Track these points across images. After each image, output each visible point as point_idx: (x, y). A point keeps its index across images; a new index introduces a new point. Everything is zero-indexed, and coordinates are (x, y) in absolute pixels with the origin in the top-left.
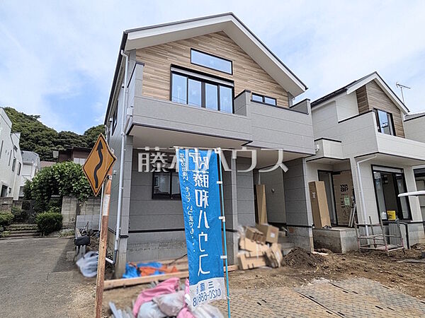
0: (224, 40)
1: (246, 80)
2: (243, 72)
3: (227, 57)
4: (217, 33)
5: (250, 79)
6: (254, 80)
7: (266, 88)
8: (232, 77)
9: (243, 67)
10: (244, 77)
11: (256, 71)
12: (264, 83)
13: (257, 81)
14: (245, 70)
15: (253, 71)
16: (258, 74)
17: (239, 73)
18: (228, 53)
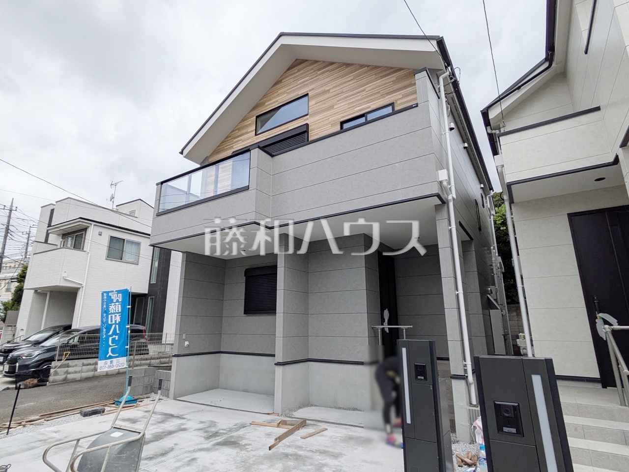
2: (328, 96)
3: (301, 92)
5: (338, 101)
6: (346, 98)
7: (371, 95)
8: (307, 119)
9: (327, 89)
10: (328, 104)
11: (352, 78)
12: (367, 90)
13: (353, 95)
14: (331, 91)
15: (345, 83)
16: (355, 81)
17: (319, 104)
18: (303, 85)
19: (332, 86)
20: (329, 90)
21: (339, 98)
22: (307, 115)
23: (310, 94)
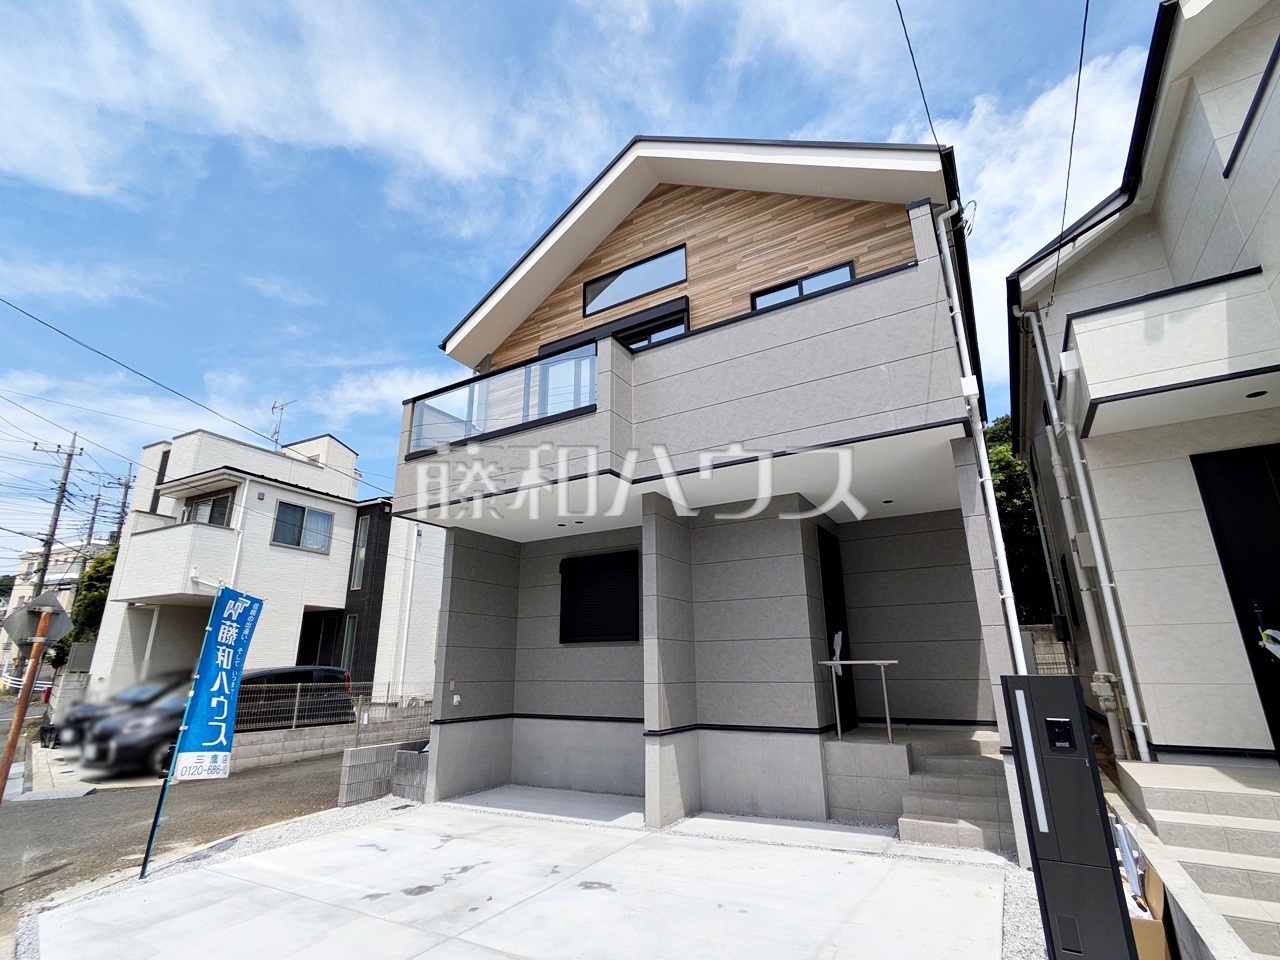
0: (665, 204)
1: (732, 268)
2: (725, 247)
3: (672, 241)
4: (645, 201)
5: (745, 257)
6: (759, 251)
7: (807, 248)
8: (686, 288)
9: (721, 236)
10: (725, 262)
11: (770, 217)
12: (799, 238)
13: (772, 247)
14: (729, 240)
15: (757, 225)
16: (776, 222)
17: (708, 262)
18: (675, 229)
19: (732, 231)
20: (726, 238)
21: (747, 252)
22: (686, 281)
23: (689, 244)
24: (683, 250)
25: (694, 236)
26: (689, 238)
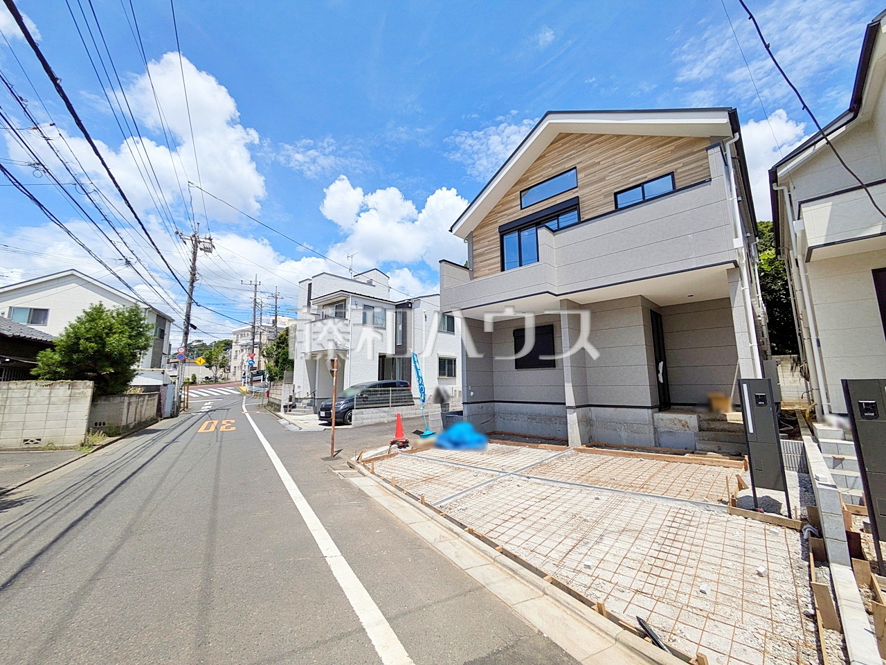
3: (569, 165)
5: (610, 172)
6: (619, 169)
7: (648, 165)
8: (577, 191)
9: (596, 161)
10: (599, 176)
11: (624, 149)
12: (642, 160)
13: (627, 166)
14: (601, 163)
15: (617, 154)
16: (628, 152)
17: (589, 176)
18: (570, 158)
19: (602, 158)
20: (599, 162)
21: (610, 170)
22: (577, 187)
23: (578, 167)
24: (575, 170)
25: (581, 162)
26: (579, 163)
